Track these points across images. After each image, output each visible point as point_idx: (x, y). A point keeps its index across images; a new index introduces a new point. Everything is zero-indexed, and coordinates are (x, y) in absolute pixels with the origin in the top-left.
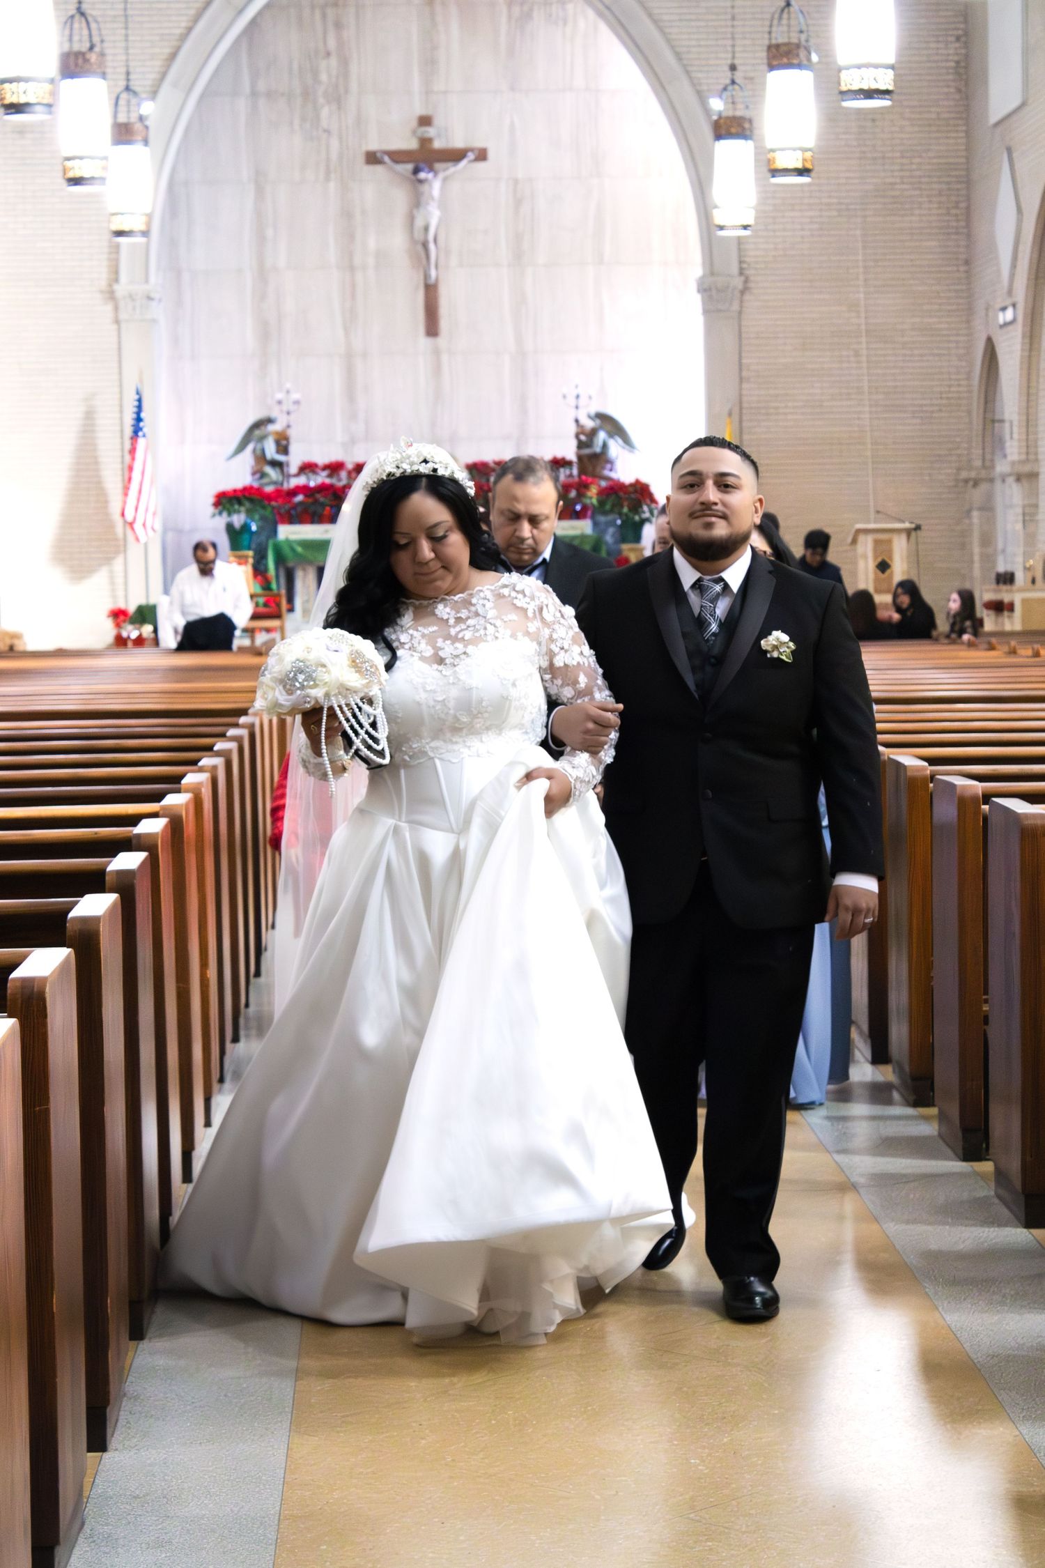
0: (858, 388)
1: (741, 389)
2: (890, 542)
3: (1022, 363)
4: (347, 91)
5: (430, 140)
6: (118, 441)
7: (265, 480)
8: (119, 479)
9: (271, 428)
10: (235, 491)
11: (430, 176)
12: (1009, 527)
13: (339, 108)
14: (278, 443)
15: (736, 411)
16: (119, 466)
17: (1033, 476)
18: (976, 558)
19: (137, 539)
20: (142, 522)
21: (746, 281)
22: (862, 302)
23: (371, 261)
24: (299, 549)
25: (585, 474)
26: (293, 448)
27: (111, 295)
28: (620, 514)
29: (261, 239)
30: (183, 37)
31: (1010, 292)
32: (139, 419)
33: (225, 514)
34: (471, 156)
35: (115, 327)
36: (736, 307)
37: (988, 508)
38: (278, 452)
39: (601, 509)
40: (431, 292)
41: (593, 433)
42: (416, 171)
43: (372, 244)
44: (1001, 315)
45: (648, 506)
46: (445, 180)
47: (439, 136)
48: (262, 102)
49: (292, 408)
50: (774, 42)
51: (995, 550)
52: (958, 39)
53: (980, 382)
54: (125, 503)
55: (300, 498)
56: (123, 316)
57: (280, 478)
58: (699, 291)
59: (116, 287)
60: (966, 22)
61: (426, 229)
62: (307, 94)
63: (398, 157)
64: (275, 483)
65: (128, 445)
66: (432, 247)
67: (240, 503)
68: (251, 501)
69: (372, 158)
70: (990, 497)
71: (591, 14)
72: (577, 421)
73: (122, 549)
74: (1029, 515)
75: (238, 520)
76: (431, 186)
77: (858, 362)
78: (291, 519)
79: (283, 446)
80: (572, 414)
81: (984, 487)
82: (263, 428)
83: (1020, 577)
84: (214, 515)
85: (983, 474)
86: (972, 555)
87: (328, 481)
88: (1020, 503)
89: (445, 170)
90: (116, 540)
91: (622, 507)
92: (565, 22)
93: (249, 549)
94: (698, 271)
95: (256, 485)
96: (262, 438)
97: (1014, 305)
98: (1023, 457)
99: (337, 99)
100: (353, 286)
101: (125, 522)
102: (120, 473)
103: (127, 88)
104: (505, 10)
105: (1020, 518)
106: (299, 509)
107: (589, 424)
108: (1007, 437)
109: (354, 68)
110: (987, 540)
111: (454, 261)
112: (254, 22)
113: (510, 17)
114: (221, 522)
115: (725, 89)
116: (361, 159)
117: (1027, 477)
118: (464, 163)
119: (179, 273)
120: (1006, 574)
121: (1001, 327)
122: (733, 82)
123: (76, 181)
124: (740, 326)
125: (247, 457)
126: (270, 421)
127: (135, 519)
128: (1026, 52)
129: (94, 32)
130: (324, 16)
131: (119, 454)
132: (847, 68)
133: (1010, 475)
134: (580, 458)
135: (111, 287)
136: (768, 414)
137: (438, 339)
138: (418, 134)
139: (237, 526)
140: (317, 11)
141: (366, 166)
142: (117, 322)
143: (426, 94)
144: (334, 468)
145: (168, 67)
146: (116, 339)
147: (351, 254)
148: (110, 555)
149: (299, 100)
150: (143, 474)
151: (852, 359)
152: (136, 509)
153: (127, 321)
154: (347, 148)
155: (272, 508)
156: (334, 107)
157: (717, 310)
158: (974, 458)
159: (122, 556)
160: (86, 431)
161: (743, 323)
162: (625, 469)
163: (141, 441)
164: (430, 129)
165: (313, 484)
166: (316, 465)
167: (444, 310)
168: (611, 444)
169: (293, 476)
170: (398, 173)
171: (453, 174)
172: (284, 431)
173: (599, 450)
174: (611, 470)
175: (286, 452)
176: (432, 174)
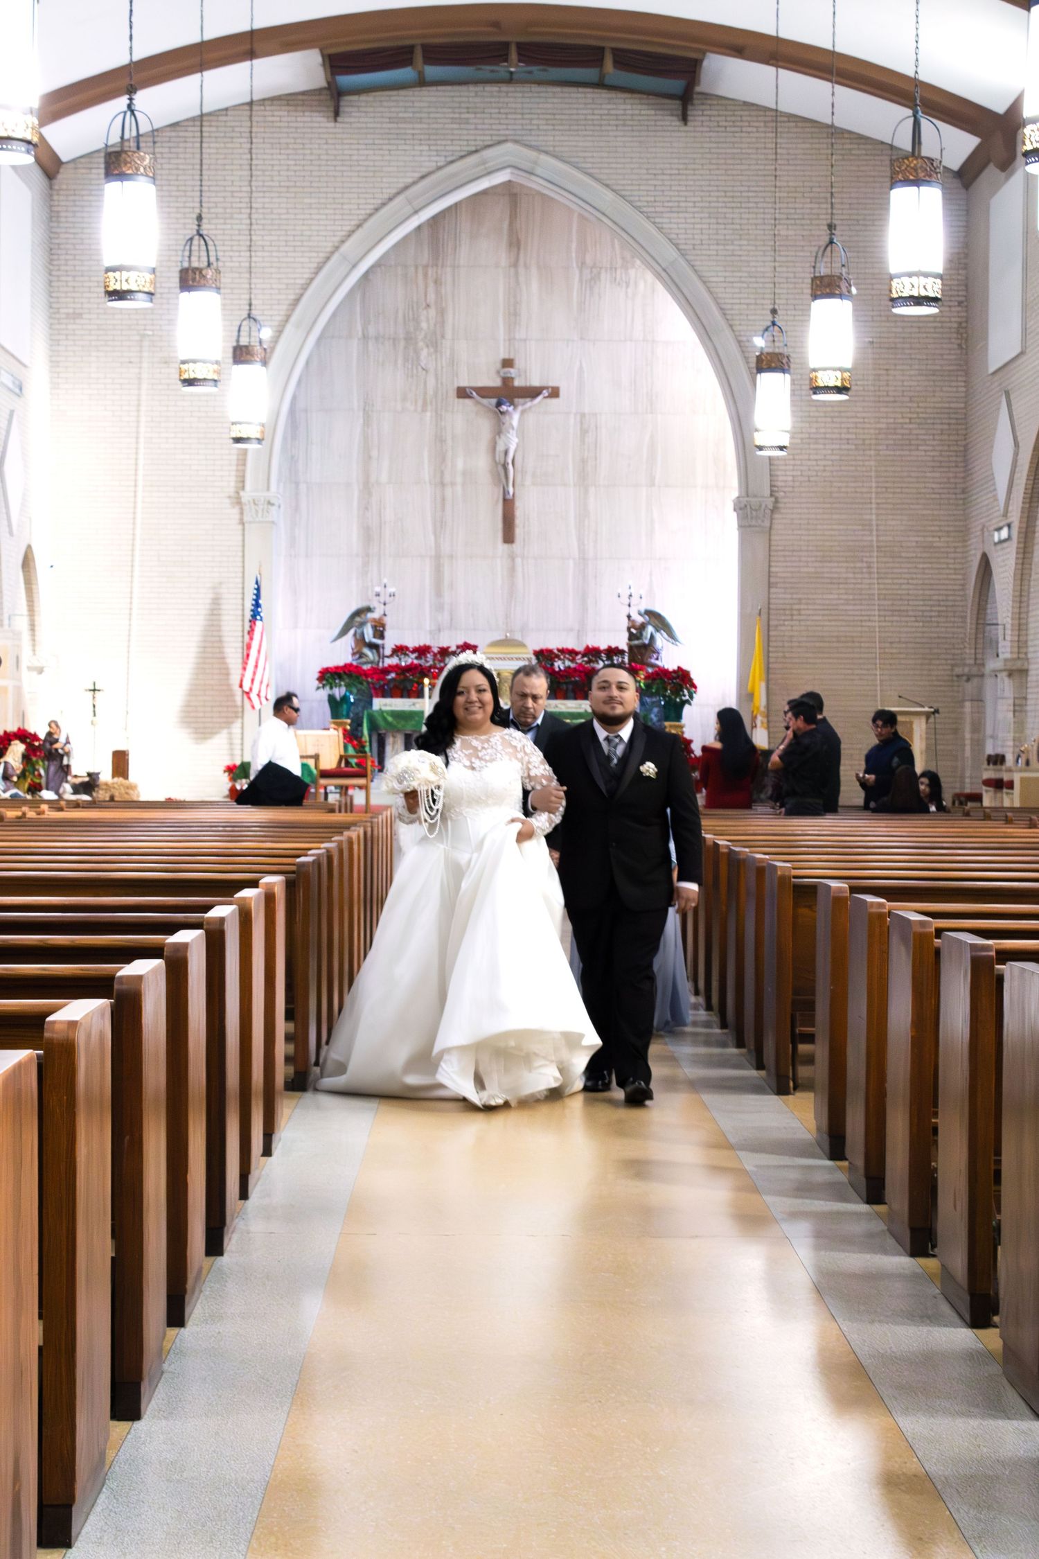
0: (869, 595)
1: (769, 593)
2: (911, 723)
3: (1015, 575)
4: (443, 337)
5: (512, 379)
6: (240, 623)
7: (364, 660)
8: (240, 655)
9: (370, 615)
10: (337, 668)
11: (511, 409)
12: (1000, 716)
13: (436, 351)
14: (374, 628)
15: (764, 611)
16: (240, 645)
17: (1024, 672)
18: (968, 742)
19: (253, 707)
20: (257, 692)
21: (776, 501)
22: (874, 523)
23: (459, 479)
24: (390, 719)
25: (635, 662)
26: (387, 634)
27: (238, 501)
28: (664, 696)
29: (367, 458)
30: (305, 287)
31: (1005, 515)
32: (257, 605)
33: (328, 688)
34: (545, 393)
35: (240, 527)
36: (767, 524)
37: (979, 700)
38: (374, 637)
40: (508, 506)
41: (643, 627)
42: (499, 404)
43: (460, 465)
44: (996, 534)
45: (689, 690)
46: (523, 412)
47: (520, 376)
48: (371, 346)
49: (388, 599)
50: (817, 275)
51: (984, 736)
52: (960, 303)
53: (974, 592)
54: (243, 675)
55: (393, 675)
56: (247, 518)
57: (377, 658)
58: (735, 510)
59: (242, 493)
60: (967, 290)
61: (506, 453)
62: (409, 339)
63: (484, 392)
64: (372, 662)
65: (247, 628)
66: (510, 467)
67: (340, 678)
68: (350, 676)
69: (462, 393)
70: (980, 689)
71: (649, 276)
72: (629, 617)
73: (240, 715)
74: (1019, 707)
75: (339, 692)
76: (511, 418)
77: (870, 573)
78: (384, 694)
79: (380, 632)
80: (626, 611)
81: (975, 681)
82: (363, 616)
83: (1010, 759)
84: (318, 688)
85: (975, 670)
86: (963, 739)
87: (416, 662)
88: (1012, 696)
89: (523, 404)
90: (236, 706)
91: (666, 690)
92: (628, 285)
93: (348, 717)
94: (736, 494)
95: (355, 663)
96: (362, 624)
97: (1009, 526)
98: (1015, 656)
99: (434, 343)
100: (443, 499)
101: (244, 692)
102: (240, 650)
103: (249, 316)
104: (577, 272)
105: (1012, 708)
106: (391, 685)
107: (639, 620)
108: (1001, 638)
109: (449, 318)
110: (978, 727)
111: (528, 482)
112: (366, 276)
113: (581, 280)
114: (324, 694)
115: (766, 330)
116: (453, 393)
117: (1018, 673)
118: (540, 398)
119: (297, 484)
120: (997, 756)
121: (996, 544)
122: (774, 324)
123: (190, 382)
124: (770, 540)
126: (369, 610)
127: (251, 689)
128: (1025, 307)
129: (212, 254)
130: (425, 275)
131: (240, 634)
132: (899, 276)
133: (1001, 671)
134: (631, 648)
135: (238, 493)
136: (792, 615)
137: (514, 545)
138: (502, 374)
139: (338, 697)
140: (420, 270)
141: (456, 400)
142: (242, 523)
143: (509, 340)
144: (422, 651)
145: (293, 310)
146: (240, 538)
147: (442, 472)
148: (230, 720)
149: (402, 344)
150: (259, 652)
151: (864, 570)
152: (253, 681)
153: (250, 522)
154: (442, 384)
155: (368, 683)
156: (432, 350)
157: (750, 526)
158: (967, 656)
159: (240, 720)
160: (213, 615)
161: (773, 538)
162: (669, 657)
163: (258, 623)
164: (512, 370)
165: (403, 664)
166: (407, 648)
167: (519, 521)
168: (658, 636)
169: (388, 657)
170: (484, 406)
171: (530, 407)
172: (380, 619)
173: (647, 642)
174: (657, 659)
175: (382, 636)
176: (512, 408)
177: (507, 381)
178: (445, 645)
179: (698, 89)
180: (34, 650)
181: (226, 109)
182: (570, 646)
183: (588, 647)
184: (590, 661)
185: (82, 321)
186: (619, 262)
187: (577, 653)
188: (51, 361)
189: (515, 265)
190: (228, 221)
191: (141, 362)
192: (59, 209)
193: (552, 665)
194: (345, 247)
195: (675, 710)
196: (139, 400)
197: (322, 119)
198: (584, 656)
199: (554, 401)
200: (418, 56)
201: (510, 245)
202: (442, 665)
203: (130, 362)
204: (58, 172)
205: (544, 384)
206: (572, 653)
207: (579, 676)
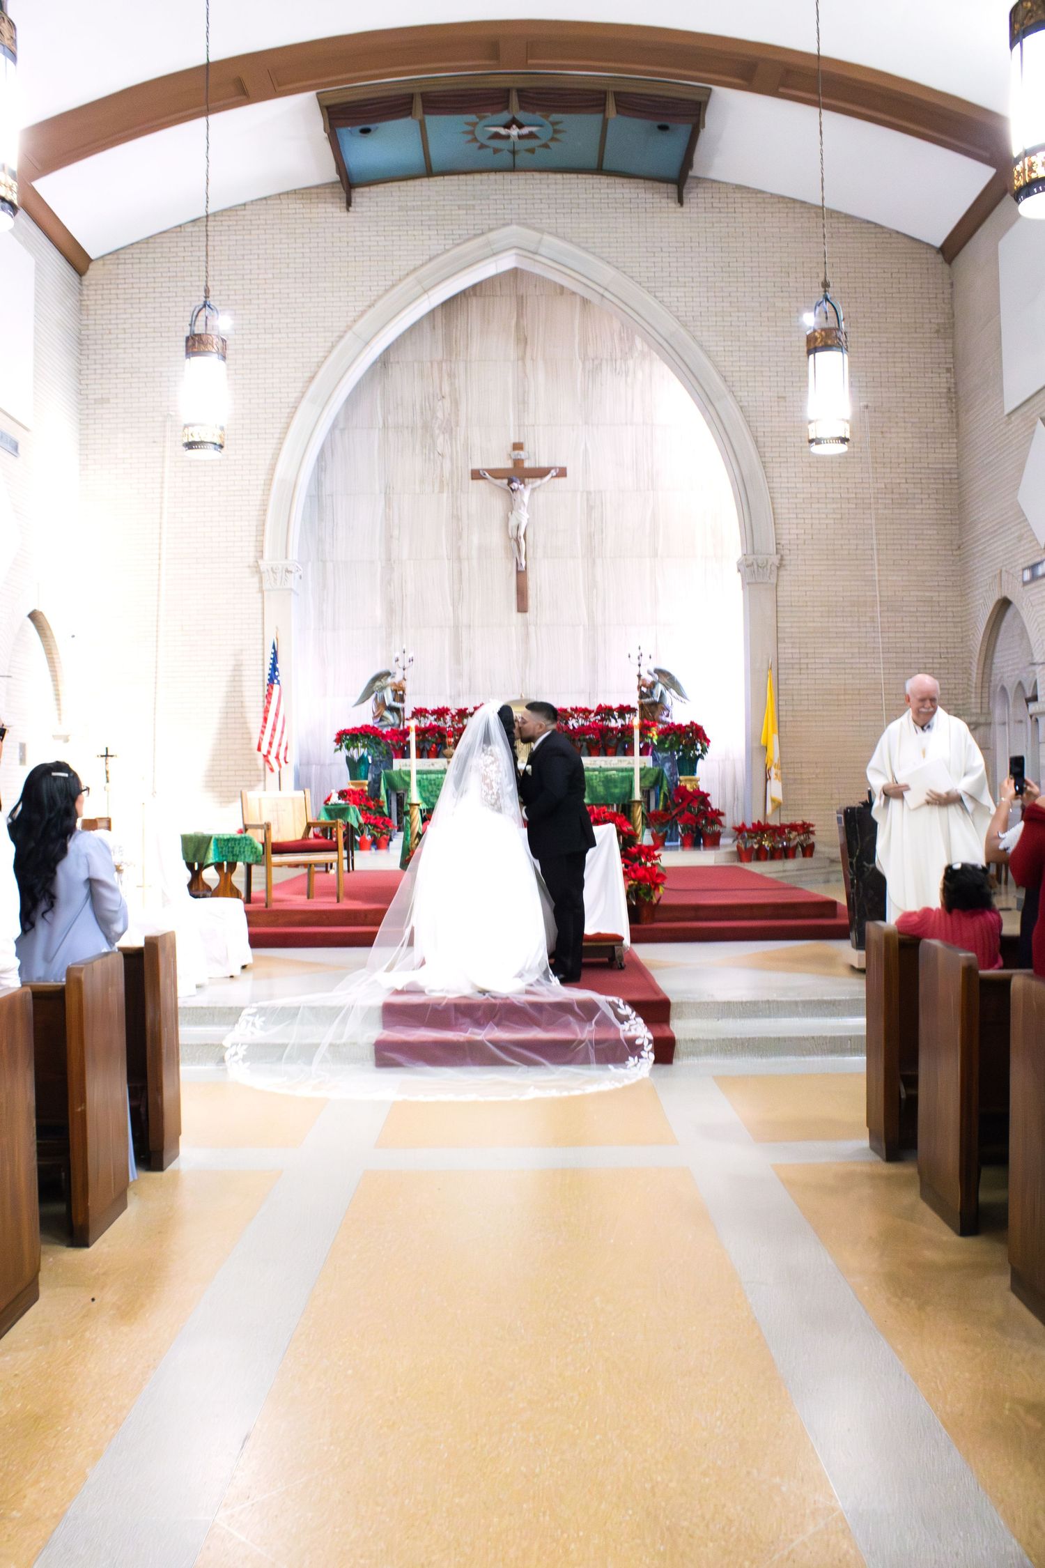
0: (874, 648)
1: (777, 648)
4: (457, 424)
5: (522, 461)
6: (259, 688)
7: (385, 723)
8: (260, 719)
9: (390, 680)
10: (354, 729)
11: (522, 487)
13: (451, 439)
14: (395, 691)
15: (775, 665)
19: (274, 770)
20: (275, 755)
21: (782, 559)
22: (877, 578)
23: (475, 553)
25: (647, 718)
27: (257, 570)
28: (677, 751)
29: (389, 538)
30: (320, 365)
32: (274, 668)
33: (345, 749)
34: (553, 473)
35: (260, 595)
36: (774, 580)
38: (395, 700)
39: (660, 747)
40: (521, 575)
41: (654, 684)
42: (511, 482)
43: (475, 540)
44: (1027, 573)
45: (702, 745)
46: (533, 490)
47: (529, 458)
48: (391, 435)
49: (407, 665)
52: (949, 370)
53: (982, 642)
54: (261, 739)
56: (266, 586)
57: (397, 722)
58: (739, 570)
59: (260, 562)
60: (954, 357)
61: (518, 528)
62: (426, 427)
63: (496, 474)
64: (393, 725)
65: (266, 691)
66: (522, 540)
67: (358, 739)
68: (368, 738)
69: (476, 475)
72: (639, 676)
73: (262, 778)
75: (358, 752)
76: (522, 494)
77: (874, 627)
78: (403, 755)
79: (399, 695)
82: (382, 681)
84: (336, 749)
85: (982, 720)
87: (434, 723)
89: (532, 483)
90: (258, 770)
91: (679, 744)
93: (366, 778)
95: (374, 725)
96: (383, 688)
99: (450, 429)
100: (460, 573)
101: (261, 755)
104: (581, 364)
107: (649, 679)
109: (463, 408)
111: (540, 553)
113: (584, 369)
114: (342, 755)
115: (819, 304)
116: (468, 475)
118: (549, 477)
119: (324, 562)
121: (1025, 583)
124: (777, 596)
125: (370, 704)
126: (388, 674)
127: (269, 752)
130: (440, 370)
131: (260, 698)
134: (642, 706)
135: (257, 562)
136: (800, 669)
137: (528, 614)
138: (513, 457)
139: (356, 757)
140: (435, 365)
141: (471, 481)
142: (261, 591)
143: (519, 426)
144: (441, 713)
145: (308, 387)
146: (260, 606)
147: (459, 549)
148: (252, 783)
149: (420, 431)
150: (277, 715)
151: (868, 624)
152: (271, 744)
153: (269, 590)
154: (457, 467)
155: (388, 745)
156: (447, 436)
157: (756, 583)
158: (973, 706)
159: (262, 783)
160: (234, 681)
161: (779, 594)
162: (679, 714)
163: (276, 687)
164: (521, 452)
165: (423, 726)
166: (426, 711)
167: (531, 593)
168: (667, 694)
169: (407, 719)
170: (496, 485)
171: (539, 486)
172: (400, 683)
173: (657, 699)
174: (668, 716)
175: (402, 700)
176: (523, 485)
177: (518, 462)
178: (463, 707)
179: (691, 173)
180: (60, 719)
181: (245, 205)
182: (582, 705)
183: (600, 705)
184: (602, 719)
185: (108, 405)
186: (619, 355)
187: (590, 712)
188: (80, 445)
189: (523, 359)
190: (246, 307)
191: (164, 442)
192: (88, 303)
193: (567, 723)
194: (357, 327)
195: (689, 765)
196: (162, 478)
197: (334, 210)
198: (596, 714)
199: (562, 480)
200: (418, 105)
201: (518, 340)
202: (461, 726)
203: (154, 442)
204: (87, 268)
205: (552, 465)
206: (586, 712)
207: (593, 733)
